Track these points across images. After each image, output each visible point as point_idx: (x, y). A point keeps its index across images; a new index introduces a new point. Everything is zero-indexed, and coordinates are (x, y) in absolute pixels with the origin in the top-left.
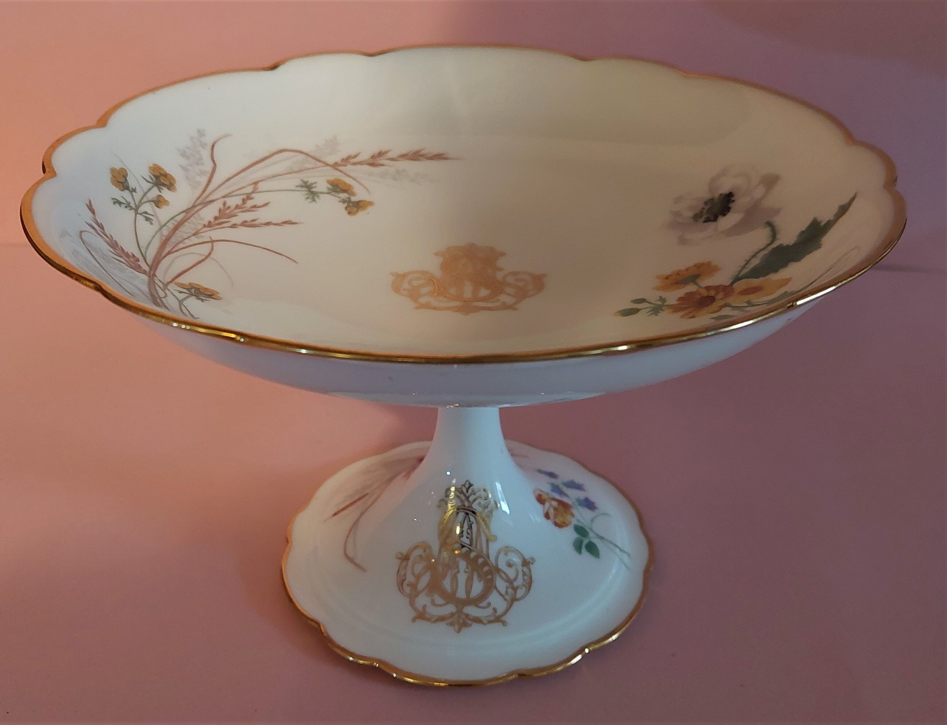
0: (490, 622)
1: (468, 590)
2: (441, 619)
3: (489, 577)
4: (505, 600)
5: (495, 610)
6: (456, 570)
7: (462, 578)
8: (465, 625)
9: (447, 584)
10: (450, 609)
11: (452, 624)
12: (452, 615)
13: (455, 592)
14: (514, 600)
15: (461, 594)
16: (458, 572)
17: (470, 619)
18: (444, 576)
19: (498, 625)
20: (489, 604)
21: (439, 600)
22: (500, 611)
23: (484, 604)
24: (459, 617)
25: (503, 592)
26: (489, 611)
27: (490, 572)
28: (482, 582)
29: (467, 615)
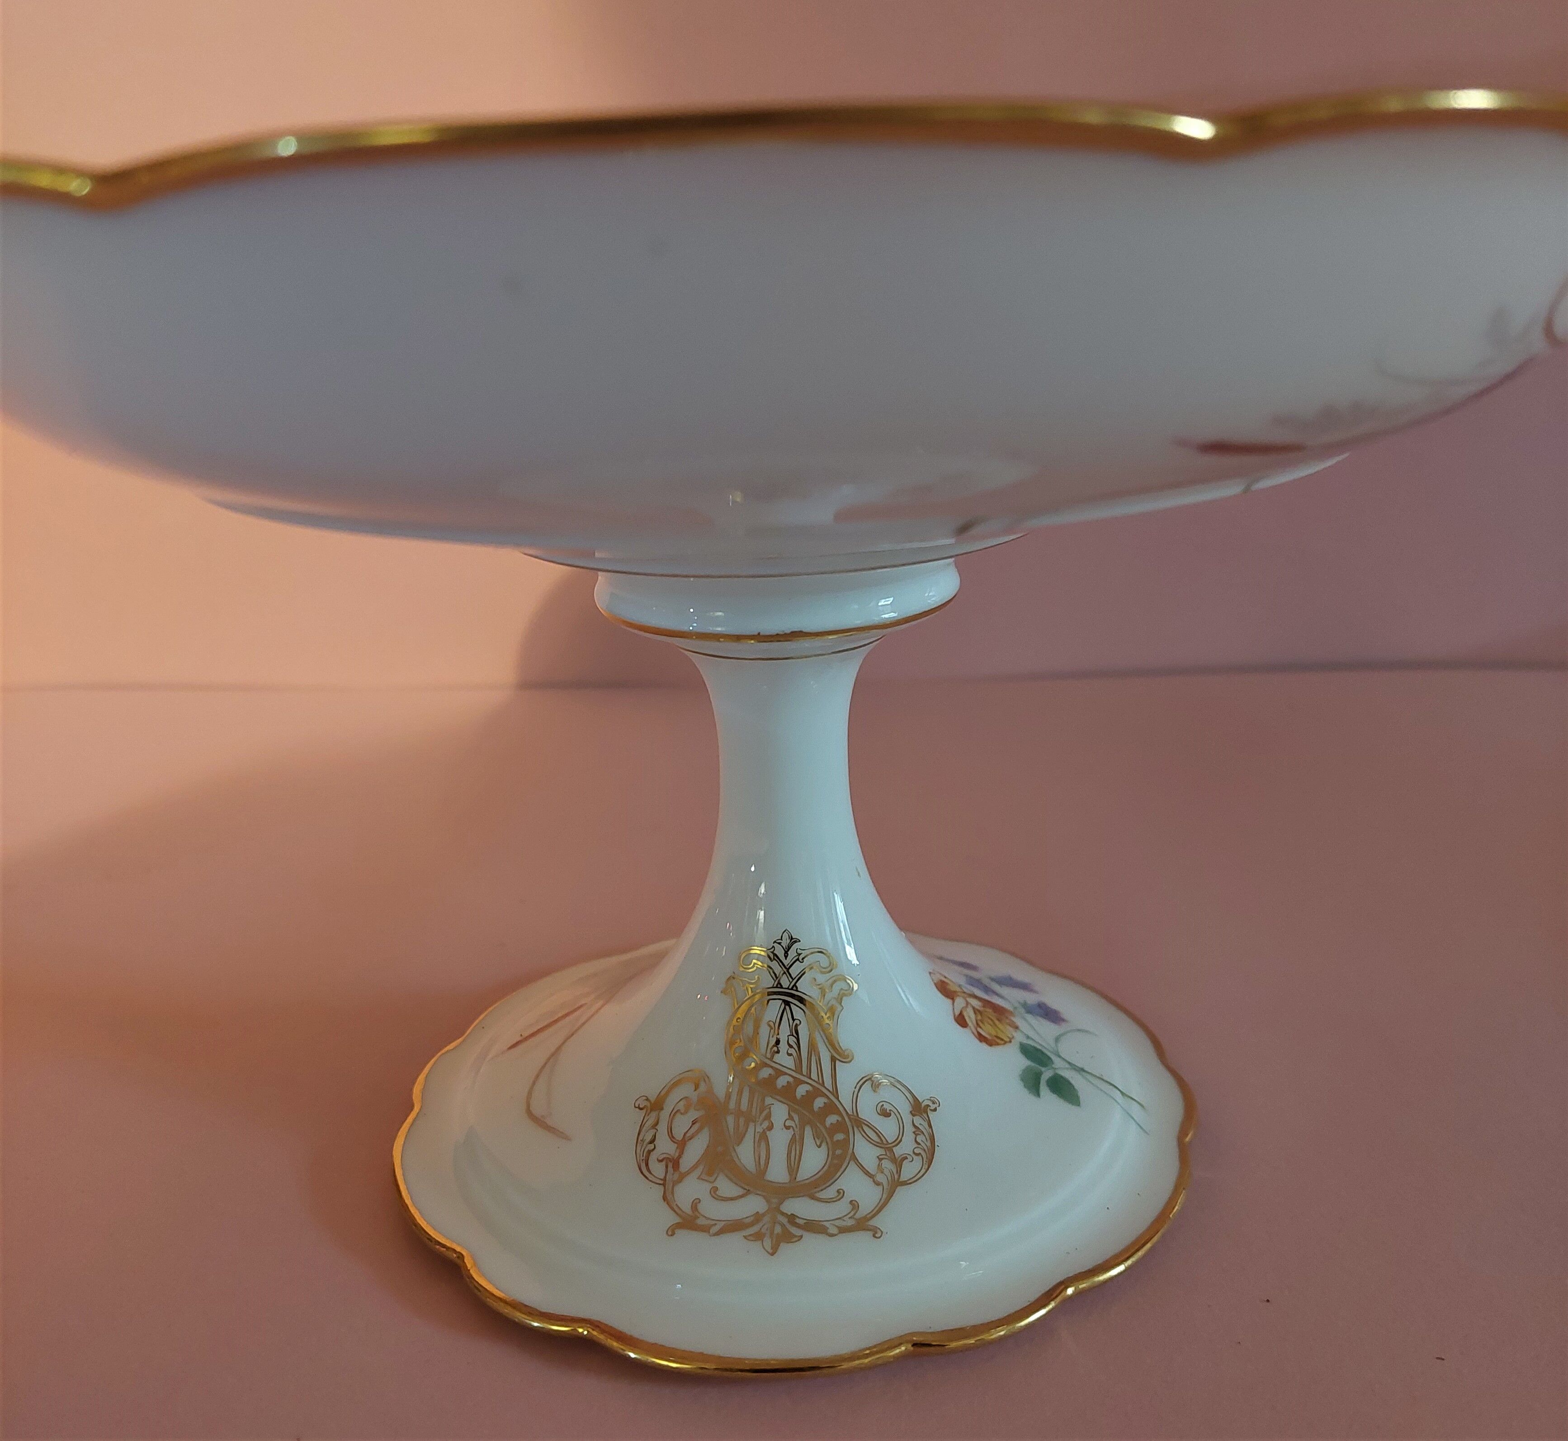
0: (843, 1230)
1: (793, 1166)
2: (734, 1227)
3: (840, 1137)
4: (878, 1184)
5: (854, 1205)
6: (766, 1124)
7: (779, 1139)
8: (788, 1238)
9: (745, 1154)
10: (754, 1205)
11: (758, 1237)
12: (758, 1218)
13: (762, 1172)
14: (896, 1184)
15: (777, 1172)
16: (771, 1127)
17: (798, 1226)
18: (740, 1139)
19: (863, 1238)
20: (841, 1193)
21: (726, 1187)
22: (866, 1206)
23: (830, 1192)
24: (774, 1222)
25: (872, 1168)
26: (841, 1208)
27: (840, 1127)
28: (824, 1146)
29: (792, 1218)
